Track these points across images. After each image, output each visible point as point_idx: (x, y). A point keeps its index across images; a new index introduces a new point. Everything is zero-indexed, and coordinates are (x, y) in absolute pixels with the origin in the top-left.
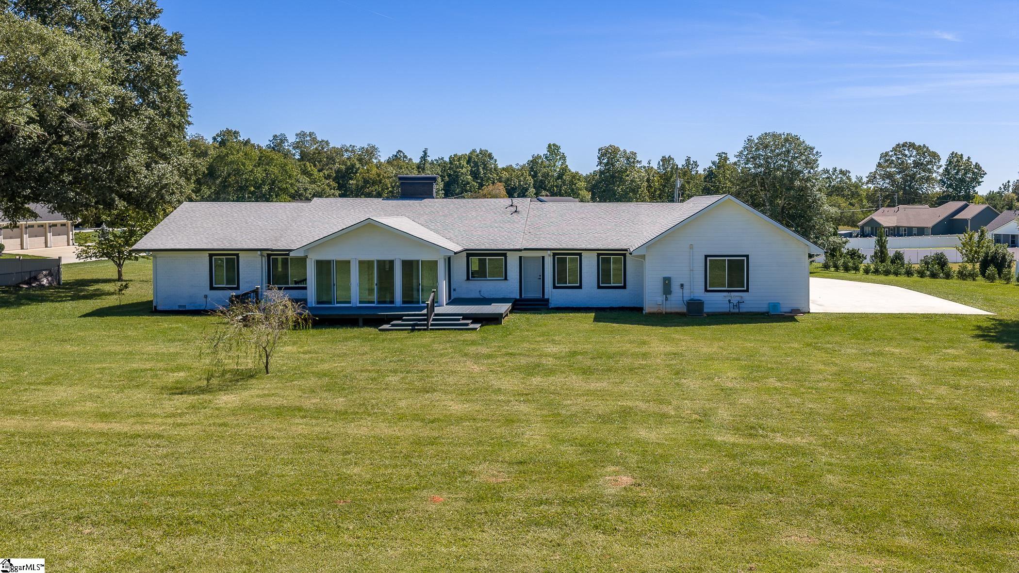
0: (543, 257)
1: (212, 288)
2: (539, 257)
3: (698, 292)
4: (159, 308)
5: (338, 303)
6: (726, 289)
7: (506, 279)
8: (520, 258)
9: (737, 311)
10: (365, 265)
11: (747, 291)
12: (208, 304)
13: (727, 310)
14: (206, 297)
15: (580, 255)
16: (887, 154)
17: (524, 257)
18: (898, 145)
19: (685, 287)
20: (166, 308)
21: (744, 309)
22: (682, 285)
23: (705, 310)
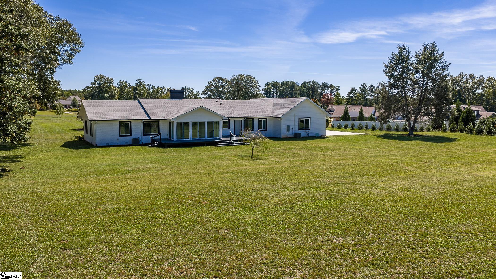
0: (241, 120)
1: (120, 136)
2: (240, 120)
3: (297, 131)
4: (98, 145)
5: (185, 139)
6: (304, 129)
7: (229, 128)
8: (234, 120)
9: (308, 136)
10: (194, 124)
11: (310, 129)
12: (119, 143)
13: (305, 136)
14: (118, 139)
15: (253, 119)
16: (211, 81)
17: (236, 120)
18: (215, 78)
19: (293, 129)
20: (101, 145)
21: (310, 135)
22: (292, 128)
23: (301, 136)
